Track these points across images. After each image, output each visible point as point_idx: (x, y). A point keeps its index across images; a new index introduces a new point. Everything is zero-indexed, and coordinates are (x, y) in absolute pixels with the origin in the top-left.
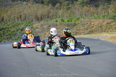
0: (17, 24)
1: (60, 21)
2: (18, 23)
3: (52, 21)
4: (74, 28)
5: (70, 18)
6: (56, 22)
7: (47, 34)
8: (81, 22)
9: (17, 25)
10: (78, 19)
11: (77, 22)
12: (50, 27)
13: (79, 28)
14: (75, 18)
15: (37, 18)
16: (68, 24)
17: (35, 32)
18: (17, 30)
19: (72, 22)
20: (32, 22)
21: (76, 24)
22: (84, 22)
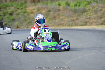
0: (5, 6)
1: (65, 5)
2: (6, 4)
3: (53, 4)
4: (83, 15)
5: (78, 1)
6: (58, 6)
8: (93, 8)
9: (5, 8)
10: (89, 3)
11: (87, 7)
12: (50, 13)
13: (90, 16)
14: (85, 2)
16: (75, 10)
17: (29, 19)
18: (4, 13)
19: (80, 7)
20: (25, 4)
21: (86, 10)
22: (97, 7)
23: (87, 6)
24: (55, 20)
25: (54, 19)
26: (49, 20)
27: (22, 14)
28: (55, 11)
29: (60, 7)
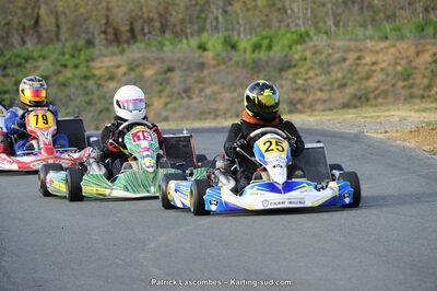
0: (18, 61)
1: (219, 47)
2: (25, 54)
3: (179, 46)
4: (281, 78)
5: (264, 33)
6: (199, 52)
7: (156, 104)
8: (315, 54)
9: (20, 65)
10: (303, 38)
11: (297, 52)
12: (169, 75)
13: (306, 80)
14: (289, 35)
15: (110, 30)
16: (254, 62)
17: (101, 98)
19: (272, 53)
20: (88, 48)
21: (293, 63)
22: (330, 51)
23: (294, 48)
24: (190, 98)
25: (184, 95)
26: (168, 100)
27: (77, 82)
28: (189, 69)
29: (206, 53)
